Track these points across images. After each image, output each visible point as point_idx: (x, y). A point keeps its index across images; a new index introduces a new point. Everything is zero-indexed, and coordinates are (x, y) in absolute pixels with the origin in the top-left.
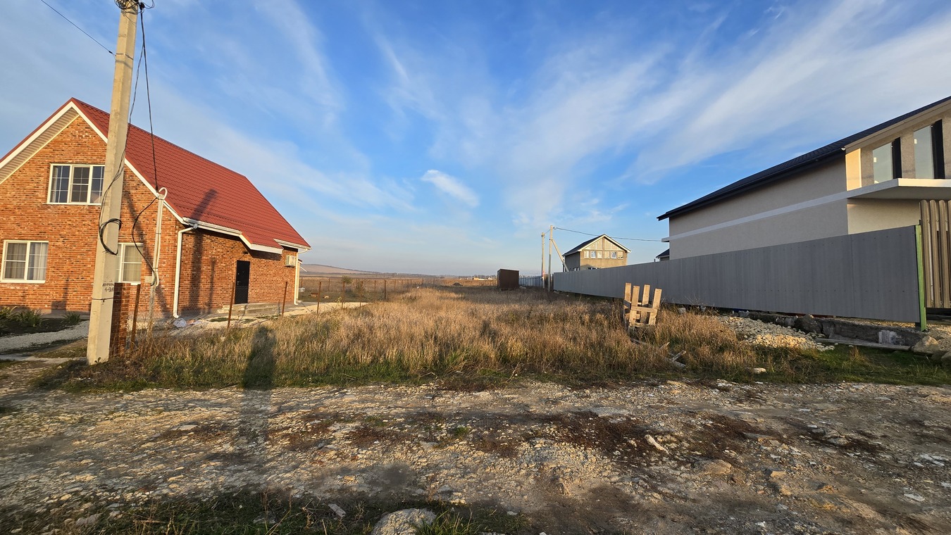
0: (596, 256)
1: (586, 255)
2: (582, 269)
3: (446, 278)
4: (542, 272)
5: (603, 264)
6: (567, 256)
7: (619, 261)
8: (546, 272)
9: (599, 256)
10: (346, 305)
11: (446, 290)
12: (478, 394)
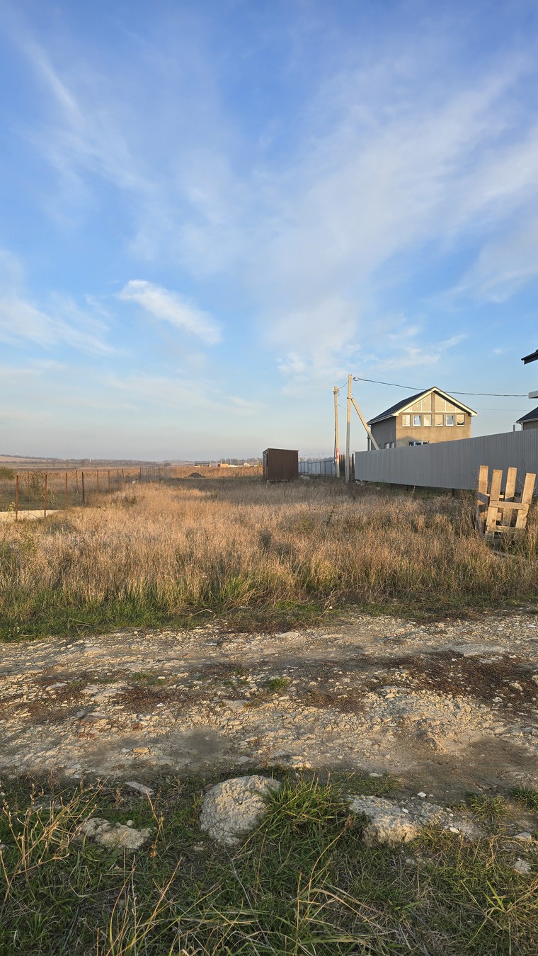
0: (422, 422)
1: (406, 421)
2: (400, 445)
3: (174, 465)
4: (336, 451)
5: (432, 436)
6: (375, 424)
7: (458, 430)
8: (342, 451)
9: (427, 423)
10: (22, 514)
11: (183, 485)
12: (282, 635)
